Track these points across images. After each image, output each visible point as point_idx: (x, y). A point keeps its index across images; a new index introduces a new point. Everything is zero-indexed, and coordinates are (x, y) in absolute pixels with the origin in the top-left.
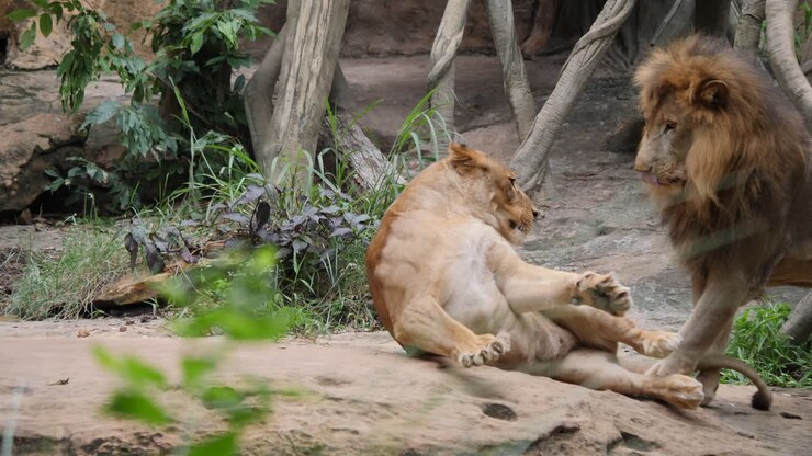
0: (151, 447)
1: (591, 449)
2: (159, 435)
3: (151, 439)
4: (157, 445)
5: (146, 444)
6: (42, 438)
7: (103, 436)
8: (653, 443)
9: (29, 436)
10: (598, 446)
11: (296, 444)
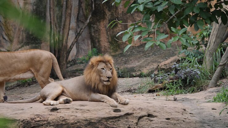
0: (33, 121)
1: (135, 118)
2: (35, 118)
3: (33, 119)
4: (34, 120)
5: (32, 120)
6: (15, 120)
7: (25, 119)
8: (155, 116)
9: (13, 119)
10: (136, 117)
11: (60, 119)
